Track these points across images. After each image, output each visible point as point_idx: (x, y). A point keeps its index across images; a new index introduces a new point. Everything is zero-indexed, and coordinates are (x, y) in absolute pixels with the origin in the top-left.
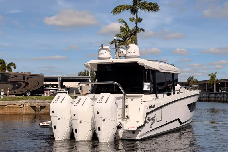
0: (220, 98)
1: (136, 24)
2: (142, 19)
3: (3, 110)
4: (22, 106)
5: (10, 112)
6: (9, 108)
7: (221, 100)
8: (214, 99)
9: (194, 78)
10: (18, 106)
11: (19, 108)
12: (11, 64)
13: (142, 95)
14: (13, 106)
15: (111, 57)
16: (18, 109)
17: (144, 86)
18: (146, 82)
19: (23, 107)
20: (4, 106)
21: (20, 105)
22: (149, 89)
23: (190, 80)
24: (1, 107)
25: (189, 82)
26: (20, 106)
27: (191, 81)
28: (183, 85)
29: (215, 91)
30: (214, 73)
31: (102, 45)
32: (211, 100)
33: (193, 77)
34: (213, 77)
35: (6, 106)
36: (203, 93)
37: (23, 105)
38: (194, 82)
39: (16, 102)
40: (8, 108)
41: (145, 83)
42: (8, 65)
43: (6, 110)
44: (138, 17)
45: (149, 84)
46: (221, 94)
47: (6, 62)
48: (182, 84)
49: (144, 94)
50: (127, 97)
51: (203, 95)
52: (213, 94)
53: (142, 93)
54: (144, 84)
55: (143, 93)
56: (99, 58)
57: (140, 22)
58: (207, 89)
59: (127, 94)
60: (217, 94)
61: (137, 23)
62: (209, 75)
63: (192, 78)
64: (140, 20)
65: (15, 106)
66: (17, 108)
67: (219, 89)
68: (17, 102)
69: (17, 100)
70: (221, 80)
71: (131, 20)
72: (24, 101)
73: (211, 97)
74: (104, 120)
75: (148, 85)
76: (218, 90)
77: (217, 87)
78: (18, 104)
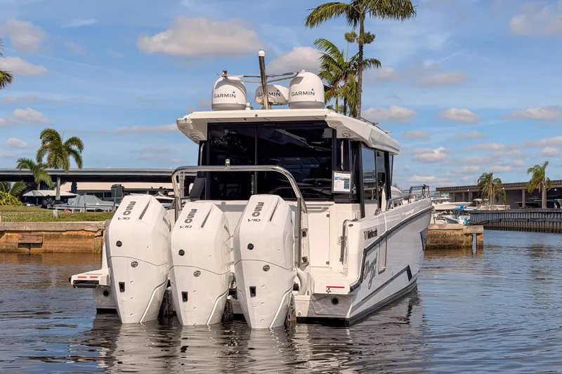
0: (555, 224)
1: (361, 48)
2: (374, 36)
3: (57, 242)
4: (99, 233)
5: (72, 247)
6: (70, 237)
7: (558, 228)
8: (542, 225)
9: (494, 177)
10: (90, 234)
11: (92, 237)
12: (74, 140)
13: (330, 205)
14: (80, 233)
15: (248, 104)
16: (91, 240)
17: (335, 181)
18: (340, 170)
19: (102, 235)
20: (59, 233)
21: (95, 232)
22: (349, 190)
23: (484, 182)
24: (53, 235)
25: (481, 185)
26: (96, 235)
27: (487, 183)
28: (468, 193)
29: (544, 206)
30: (541, 166)
31: (225, 72)
32: (535, 227)
33: (491, 174)
34: (539, 174)
35: (64, 233)
36: (515, 210)
37: (102, 232)
38: (493, 185)
39: (87, 225)
40: (68, 238)
41: (336, 174)
42: (67, 143)
43: (65, 242)
44: (366, 31)
45: (348, 176)
46: (557, 213)
47: (61, 137)
48: (465, 191)
49: (336, 203)
50: (306, 208)
51: (516, 216)
52: (539, 213)
53: (329, 201)
54: (335, 176)
55: (333, 201)
56: (215, 107)
57: (369, 43)
58: (523, 202)
59: (306, 203)
60: (548, 213)
61: (362, 46)
62: (530, 170)
63: (489, 177)
64: (368, 38)
65: (84, 233)
66: (89, 237)
67: (553, 203)
68: (89, 225)
69: (88, 220)
70: (557, 181)
71: (349, 38)
72: (104, 222)
73: (533, 220)
74: (268, 266)
75: (346, 180)
76: (550, 205)
77: (548, 198)
78: (91, 229)
